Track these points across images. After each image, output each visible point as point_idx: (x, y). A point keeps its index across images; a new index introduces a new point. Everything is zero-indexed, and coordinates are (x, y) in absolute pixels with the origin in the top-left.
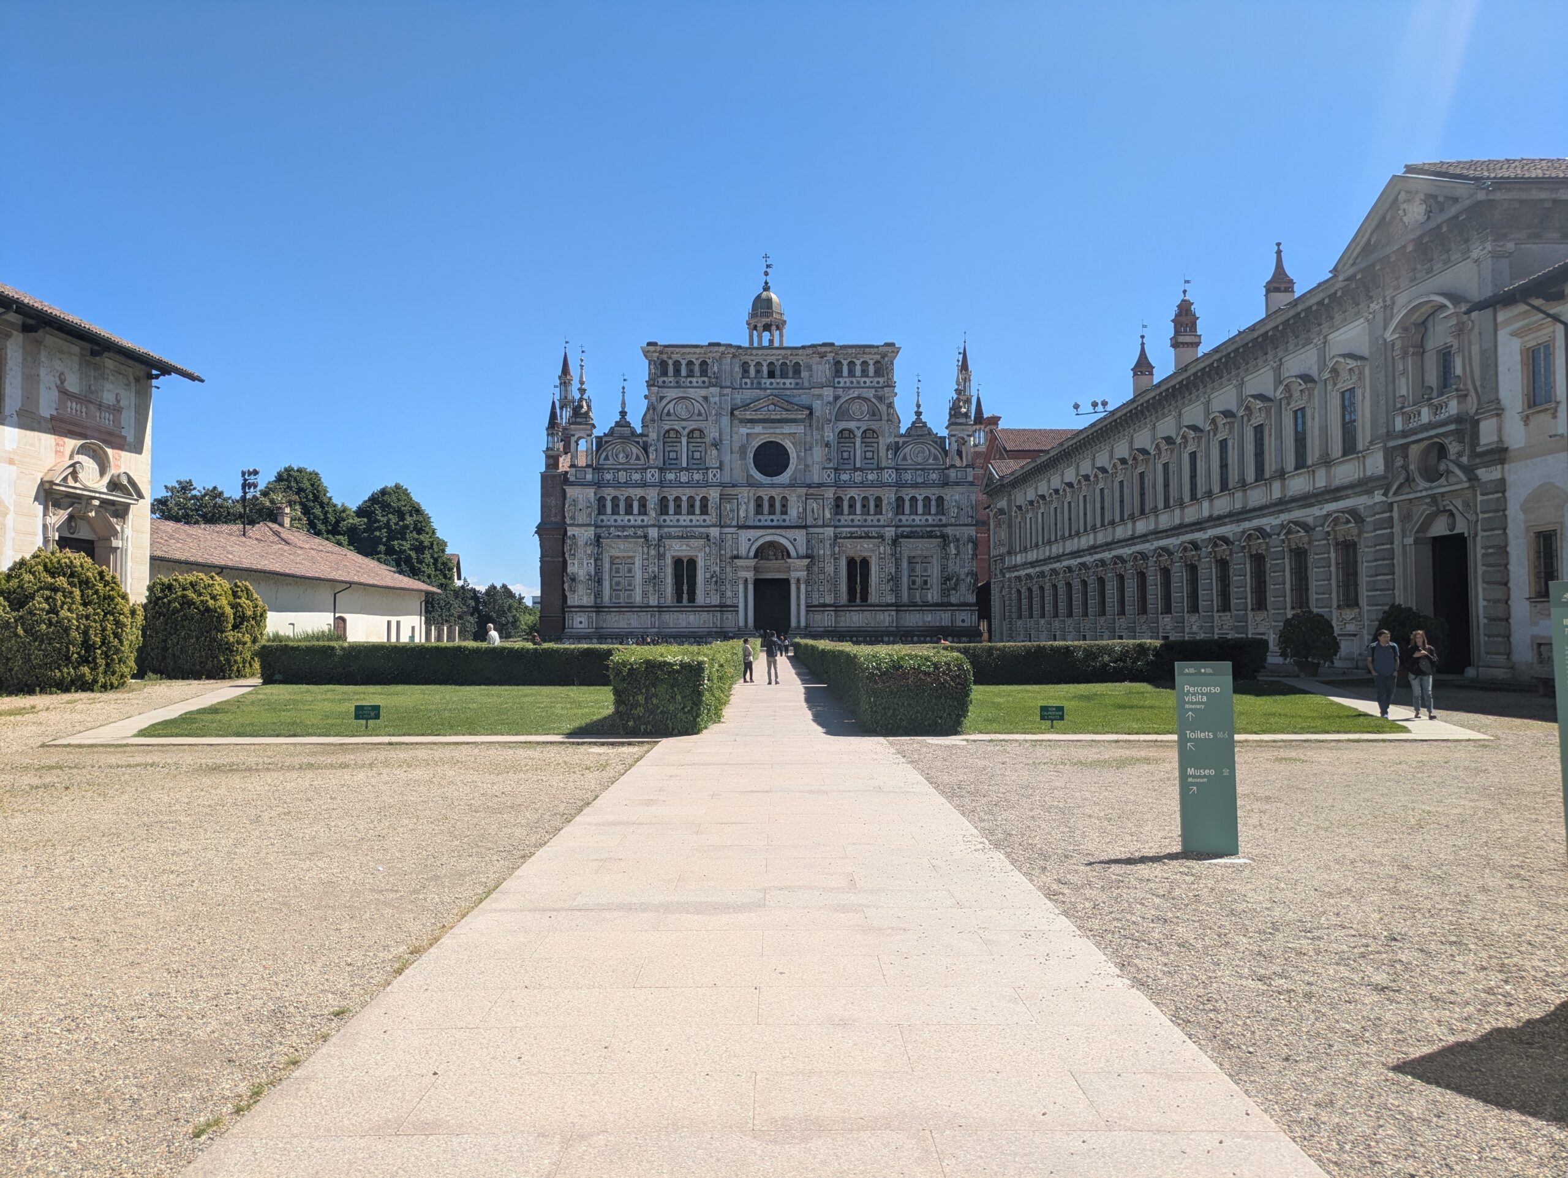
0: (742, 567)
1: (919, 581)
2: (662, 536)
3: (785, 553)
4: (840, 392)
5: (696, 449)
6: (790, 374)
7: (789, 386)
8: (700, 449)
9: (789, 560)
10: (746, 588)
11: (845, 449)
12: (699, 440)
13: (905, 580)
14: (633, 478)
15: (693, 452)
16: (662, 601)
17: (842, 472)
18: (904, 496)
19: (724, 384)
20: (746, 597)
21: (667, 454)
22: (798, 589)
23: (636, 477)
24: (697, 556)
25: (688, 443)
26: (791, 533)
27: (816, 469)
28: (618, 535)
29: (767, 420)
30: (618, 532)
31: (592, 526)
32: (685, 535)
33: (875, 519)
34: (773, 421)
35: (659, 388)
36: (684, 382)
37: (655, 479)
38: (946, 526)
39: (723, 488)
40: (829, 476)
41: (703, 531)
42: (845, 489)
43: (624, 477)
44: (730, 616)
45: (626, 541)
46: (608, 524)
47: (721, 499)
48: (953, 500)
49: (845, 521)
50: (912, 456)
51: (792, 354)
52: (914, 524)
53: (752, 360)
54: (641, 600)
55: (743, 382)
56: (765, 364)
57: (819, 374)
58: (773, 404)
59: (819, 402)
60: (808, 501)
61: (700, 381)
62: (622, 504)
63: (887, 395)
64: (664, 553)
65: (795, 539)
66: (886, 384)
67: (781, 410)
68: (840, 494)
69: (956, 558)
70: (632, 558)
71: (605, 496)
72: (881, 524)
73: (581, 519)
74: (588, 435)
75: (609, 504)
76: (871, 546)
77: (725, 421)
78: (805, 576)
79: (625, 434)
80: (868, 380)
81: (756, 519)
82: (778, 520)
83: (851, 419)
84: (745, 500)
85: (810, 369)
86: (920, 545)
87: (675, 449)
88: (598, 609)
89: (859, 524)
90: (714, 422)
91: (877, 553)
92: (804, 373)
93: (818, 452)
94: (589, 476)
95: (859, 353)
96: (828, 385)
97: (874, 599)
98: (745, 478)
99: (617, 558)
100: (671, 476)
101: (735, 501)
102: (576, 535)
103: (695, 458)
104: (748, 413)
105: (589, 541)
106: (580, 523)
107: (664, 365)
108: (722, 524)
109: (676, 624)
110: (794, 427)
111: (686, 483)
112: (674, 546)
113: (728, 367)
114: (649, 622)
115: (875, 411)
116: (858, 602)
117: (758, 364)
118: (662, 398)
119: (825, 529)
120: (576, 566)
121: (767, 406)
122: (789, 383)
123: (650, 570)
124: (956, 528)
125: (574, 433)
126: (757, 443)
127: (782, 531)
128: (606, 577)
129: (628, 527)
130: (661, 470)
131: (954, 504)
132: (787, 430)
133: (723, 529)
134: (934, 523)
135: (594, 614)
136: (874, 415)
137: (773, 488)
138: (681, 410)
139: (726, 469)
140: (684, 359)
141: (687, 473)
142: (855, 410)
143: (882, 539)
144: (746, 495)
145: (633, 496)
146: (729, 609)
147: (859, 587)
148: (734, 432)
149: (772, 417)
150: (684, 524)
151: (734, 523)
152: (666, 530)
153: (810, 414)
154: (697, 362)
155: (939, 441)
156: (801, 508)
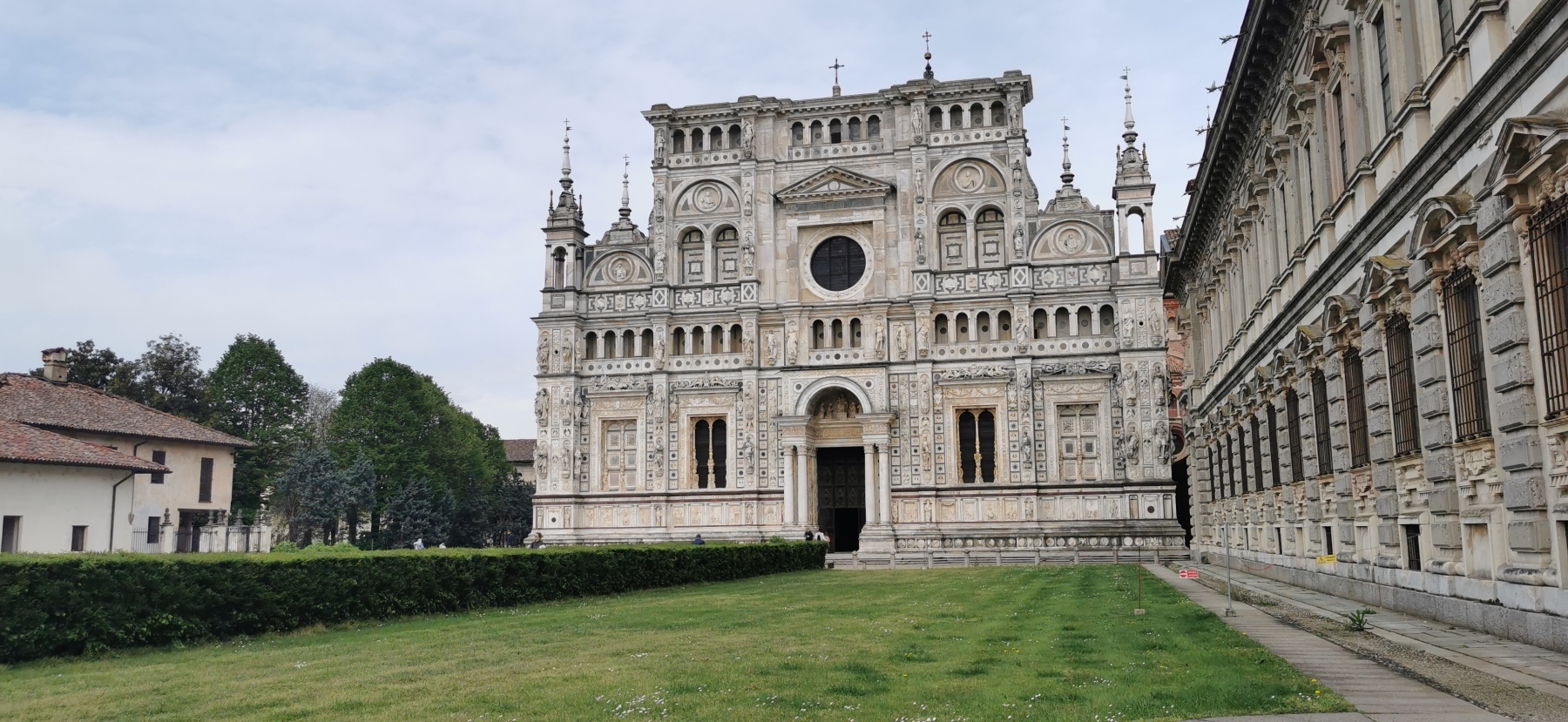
0: (788, 428)
1: (1078, 445)
2: (673, 387)
3: (856, 406)
6: (864, 135)
7: (863, 153)
9: (858, 417)
10: (795, 463)
11: (953, 241)
12: (731, 243)
13: (1053, 445)
14: (635, 303)
15: (724, 261)
16: (674, 485)
17: (945, 277)
18: (1045, 309)
19: (762, 157)
20: (796, 478)
22: (876, 461)
23: (639, 301)
24: (726, 416)
25: (715, 249)
26: (862, 375)
27: (904, 273)
28: (612, 388)
29: (826, 203)
30: (613, 383)
31: (572, 375)
32: (706, 385)
33: (999, 346)
34: (837, 204)
35: (670, 169)
36: (706, 159)
37: (663, 303)
38: (1117, 353)
39: (761, 311)
40: (922, 283)
41: (734, 376)
42: (949, 302)
43: (623, 302)
44: (774, 508)
45: (623, 395)
46: (599, 372)
47: (759, 327)
48: (1126, 310)
49: (952, 352)
50: (1057, 243)
51: (864, 105)
52: (1064, 352)
53: (807, 119)
54: (644, 485)
55: (794, 152)
56: (825, 123)
57: (906, 128)
58: (835, 179)
59: (906, 171)
60: (891, 324)
61: (730, 155)
62: (619, 342)
63: (1011, 151)
64: (677, 412)
65: (869, 384)
66: (1010, 135)
67: (848, 187)
68: (941, 310)
69: (1134, 405)
70: (633, 421)
71: (595, 331)
72: (1010, 354)
73: (557, 365)
74: (569, 245)
75: (600, 342)
76: (994, 390)
77: (766, 209)
78: (886, 441)
79: (625, 242)
80: (982, 133)
81: (814, 355)
82: (846, 356)
83: (958, 193)
84: (796, 328)
85: (892, 123)
86: (1076, 385)
87: (699, 258)
88: (580, 499)
89: (974, 356)
90: (749, 214)
91: (1005, 400)
92: (885, 132)
93: (906, 249)
94: (570, 303)
95: (966, 92)
96: (918, 143)
97: (1002, 476)
98: (797, 296)
99: (614, 422)
100: (688, 297)
101: (782, 329)
102: (549, 390)
103: (727, 269)
104: (798, 195)
105: (566, 399)
106: (556, 372)
107: (679, 136)
108: (762, 366)
109: (694, 521)
110: (868, 212)
111: (710, 306)
112: (691, 400)
113: (770, 131)
114: (652, 518)
115: (996, 179)
116: (979, 481)
117: (816, 124)
118: (675, 184)
119: (918, 365)
120: (549, 435)
121: (828, 183)
122: (862, 147)
123: (655, 439)
124: (1132, 354)
125: (550, 242)
126: (815, 240)
127: (848, 371)
128: (595, 450)
129: (626, 375)
130: (674, 289)
131: (1126, 316)
132: (858, 217)
133: (762, 373)
134: (1098, 350)
135: (572, 506)
136: (994, 184)
137: (838, 306)
138: (704, 200)
139: (768, 281)
140: (707, 125)
141: (712, 291)
142: (964, 179)
143: (1011, 379)
144: (796, 320)
145: (634, 330)
146: (773, 496)
147: (978, 457)
148: (780, 227)
149: (835, 199)
150: (707, 367)
151: (780, 364)
152: (680, 378)
153: (893, 190)
154: (725, 129)
155: (1101, 218)
156: (880, 335)
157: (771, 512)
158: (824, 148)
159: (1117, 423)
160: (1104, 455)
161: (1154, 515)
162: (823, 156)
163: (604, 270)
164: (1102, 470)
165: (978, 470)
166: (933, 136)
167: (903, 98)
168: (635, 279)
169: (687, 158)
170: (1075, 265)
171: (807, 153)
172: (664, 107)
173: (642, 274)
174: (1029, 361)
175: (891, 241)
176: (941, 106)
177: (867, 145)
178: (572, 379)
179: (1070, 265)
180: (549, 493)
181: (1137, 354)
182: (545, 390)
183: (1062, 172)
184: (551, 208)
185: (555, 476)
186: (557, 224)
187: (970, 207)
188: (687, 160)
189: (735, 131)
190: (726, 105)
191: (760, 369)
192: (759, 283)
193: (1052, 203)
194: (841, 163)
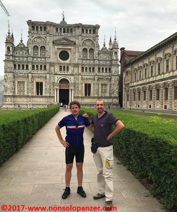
0: (56, 85)
1: (104, 91)
2: (32, 76)
3: (68, 82)
4: (83, 38)
5: (43, 52)
6: (70, 32)
7: (69, 35)
8: (44, 52)
9: (69, 84)
10: (57, 91)
11: (84, 54)
12: (44, 49)
13: (100, 90)
14: (24, 59)
15: (42, 53)
16: (33, 94)
17: (84, 60)
18: (100, 67)
19: (51, 34)
20: (57, 94)
21: (34, 53)
22: (71, 92)
23: (25, 59)
24: (43, 82)
25: (40, 50)
26: (69, 77)
27: (77, 59)
28: (20, 75)
29: (63, 44)
30: (20, 74)
31: (12, 72)
32: (39, 76)
33: (92, 73)
34: (65, 45)
35: (32, 33)
36: (39, 32)
37: (31, 60)
38: (111, 76)
39: (50, 63)
40: (80, 61)
41: (45, 75)
42: (84, 65)
43: (22, 59)
44: (52, 99)
45: (22, 77)
46: (17, 72)
47: (50, 66)
48: (113, 69)
49: (85, 74)
50: (103, 56)
51: (70, 26)
52: (103, 75)
53: (59, 27)
54: (27, 94)
55: (56, 33)
56: (62, 29)
57: (78, 32)
58: (64, 40)
59: (78, 40)
60: (74, 68)
61: (44, 32)
62: (21, 67)
63: (96, 39)
64: (33, 81)
65: (71, 78)
66: (96, 36)
67: (67, 42)
68: (83, 66)
69: (114, 85)
70: (24, 82)
71: (16, 64)
72: (94, 75)
73: (9, 70)
74: (11, 46)
75: (17, 66)
76: (91, 81)
77: (51, 44)
78: (73, 88)
79: (22, 47)
80: (91, 35)
81: (60, 72)
82: (66, 73)
83: (86, 45)
84: (57, 67)
85: (75, 31)
86: (104, 81)
87: (37, 52)
88: (14, 96)
89: (88, 75)
90: (48, 44)
91: (93, 83)
92: (74, 32)
93: (77, 54)
94: (11, 58)
95: (89, 27)
96: (80, 35)
97: (92, 95)
98: (57, 61)
99: (20, 82)
100: (35, 59)
101: (54, 67)
102: (7, 75)
103: (42, 54)
104: (58, 42)
105: (11, 77)
106: (8, 71)
107: (33, 27)
108: (50, 73)
109: (37, 101)
110: (70, 47)
111: (40, 61)
112: (36, 79)
113: (52, 29)
114: (29, 100)
115: (93, 44)
116: (88, 96)
117: (61, 29)
118: (33, 37)
119: (79, 76)
120: (7, 84)
121: (63, 40)
122: (69, 34)
123: (29, 86)
124: (114, 76)
125: (6, 45)
126: (60, 51)
127: (67, 76)
128: (16, 87)
129: (23, 73)
130: (32, 57)
131: (113, 70)
132: (69, 47)
133: (50, 75)
134: (108, 75)
135: (13, 98)
136: (92, 45)
137: (65, 64)
138: (39, 40)
139: (51, 57)
140: (39, 26)
141: (40, 58)
142: (88, 43)
143: (94, 79)
144: (57, 65)
145: (24, 65)
146: (52, 97)
147: (88, 92)
148: (53, 47)
149: (64, 44)
150: (39, 73)
151: (54, 73)
152: (34, 74)
153: (75, 44)
154: (43, 27)
155: (110, 53)
156: (72, 70)
157: (51, 100)
158: (62, 34)
159: (110, 87)
160: (108, 92)
161: (115, 102)
162: (62, 35)
163: (17, 52)
164: (107, 95)
165: (88, 94)
166: (82, 34)
167: (78, 26)
168: (24, 55)
169: (35, 31)
170: (105, 60)
171: (59, 34)
172: (31, 21)
173: (26, 54)
174: (97, 76)
175: (74, 53)
176: (84, 29)
177: (70, 34)
178: (12, 73)
179: (104, 60)
180: (7, 95)
181: (115, 76)
182: (6, 75)
183: (104, 44)
184: (6, 38)
185: (9, 92)
186: (8, 42)
187: (88, 48)
188: (35, 32)
189: (45, 28)
190: (43, 22)
191: (50, 74)
192: (50, 58)
193: (102, 49)
194: (65, 37)
